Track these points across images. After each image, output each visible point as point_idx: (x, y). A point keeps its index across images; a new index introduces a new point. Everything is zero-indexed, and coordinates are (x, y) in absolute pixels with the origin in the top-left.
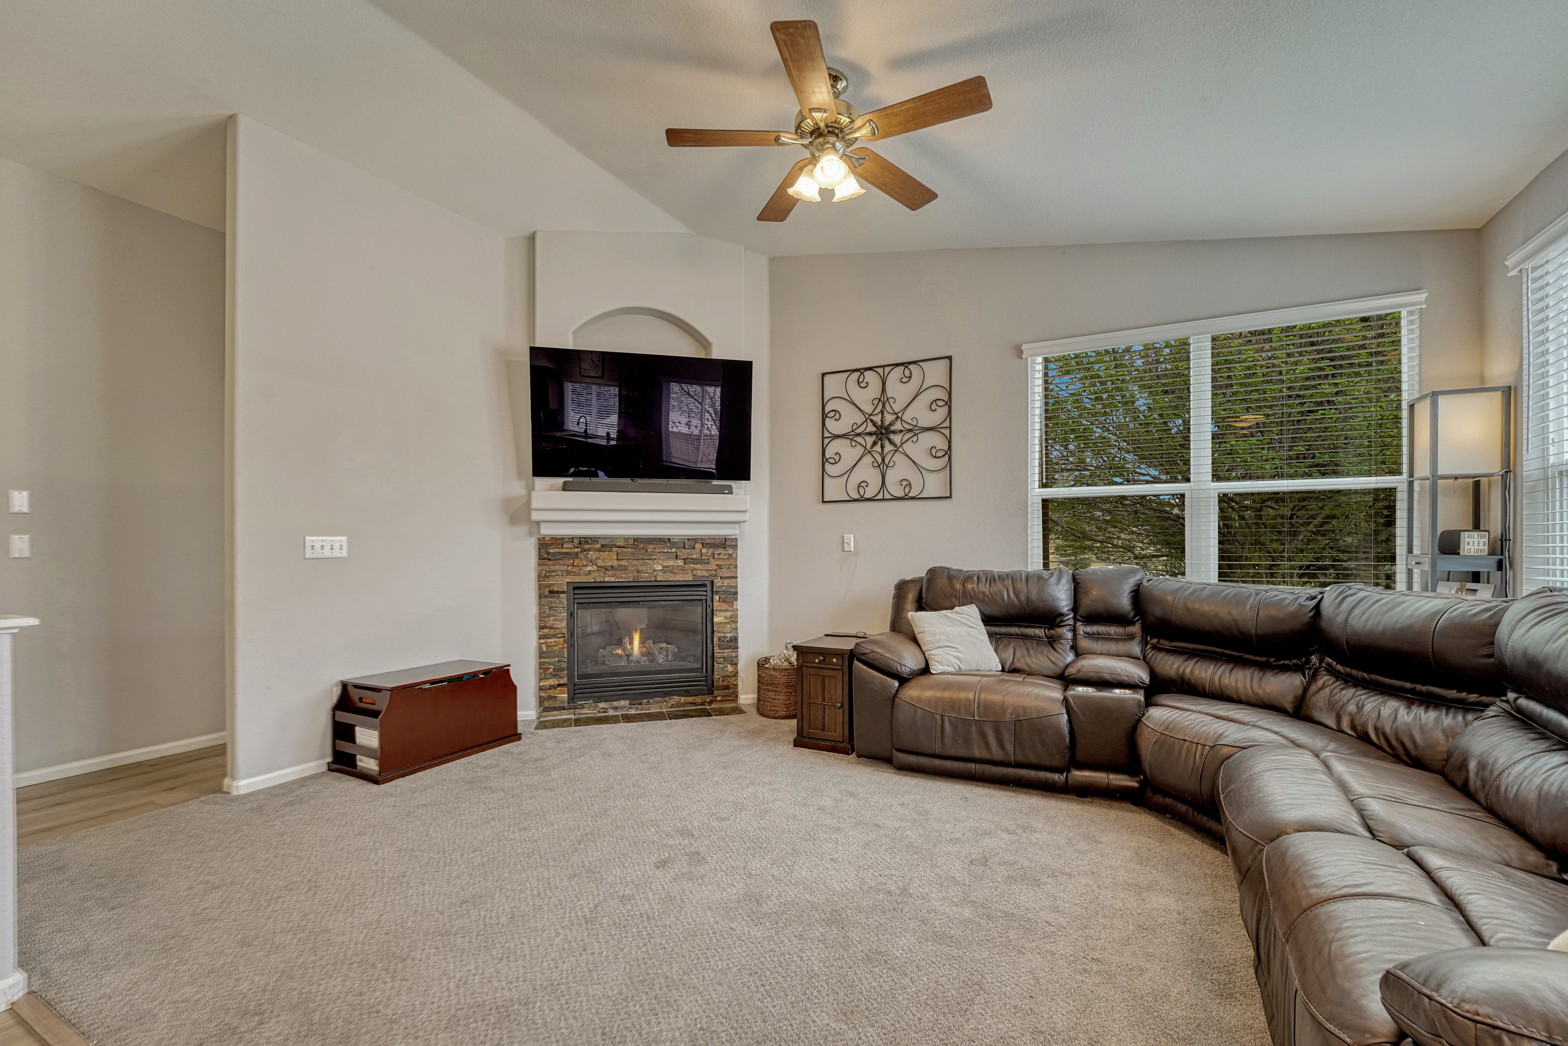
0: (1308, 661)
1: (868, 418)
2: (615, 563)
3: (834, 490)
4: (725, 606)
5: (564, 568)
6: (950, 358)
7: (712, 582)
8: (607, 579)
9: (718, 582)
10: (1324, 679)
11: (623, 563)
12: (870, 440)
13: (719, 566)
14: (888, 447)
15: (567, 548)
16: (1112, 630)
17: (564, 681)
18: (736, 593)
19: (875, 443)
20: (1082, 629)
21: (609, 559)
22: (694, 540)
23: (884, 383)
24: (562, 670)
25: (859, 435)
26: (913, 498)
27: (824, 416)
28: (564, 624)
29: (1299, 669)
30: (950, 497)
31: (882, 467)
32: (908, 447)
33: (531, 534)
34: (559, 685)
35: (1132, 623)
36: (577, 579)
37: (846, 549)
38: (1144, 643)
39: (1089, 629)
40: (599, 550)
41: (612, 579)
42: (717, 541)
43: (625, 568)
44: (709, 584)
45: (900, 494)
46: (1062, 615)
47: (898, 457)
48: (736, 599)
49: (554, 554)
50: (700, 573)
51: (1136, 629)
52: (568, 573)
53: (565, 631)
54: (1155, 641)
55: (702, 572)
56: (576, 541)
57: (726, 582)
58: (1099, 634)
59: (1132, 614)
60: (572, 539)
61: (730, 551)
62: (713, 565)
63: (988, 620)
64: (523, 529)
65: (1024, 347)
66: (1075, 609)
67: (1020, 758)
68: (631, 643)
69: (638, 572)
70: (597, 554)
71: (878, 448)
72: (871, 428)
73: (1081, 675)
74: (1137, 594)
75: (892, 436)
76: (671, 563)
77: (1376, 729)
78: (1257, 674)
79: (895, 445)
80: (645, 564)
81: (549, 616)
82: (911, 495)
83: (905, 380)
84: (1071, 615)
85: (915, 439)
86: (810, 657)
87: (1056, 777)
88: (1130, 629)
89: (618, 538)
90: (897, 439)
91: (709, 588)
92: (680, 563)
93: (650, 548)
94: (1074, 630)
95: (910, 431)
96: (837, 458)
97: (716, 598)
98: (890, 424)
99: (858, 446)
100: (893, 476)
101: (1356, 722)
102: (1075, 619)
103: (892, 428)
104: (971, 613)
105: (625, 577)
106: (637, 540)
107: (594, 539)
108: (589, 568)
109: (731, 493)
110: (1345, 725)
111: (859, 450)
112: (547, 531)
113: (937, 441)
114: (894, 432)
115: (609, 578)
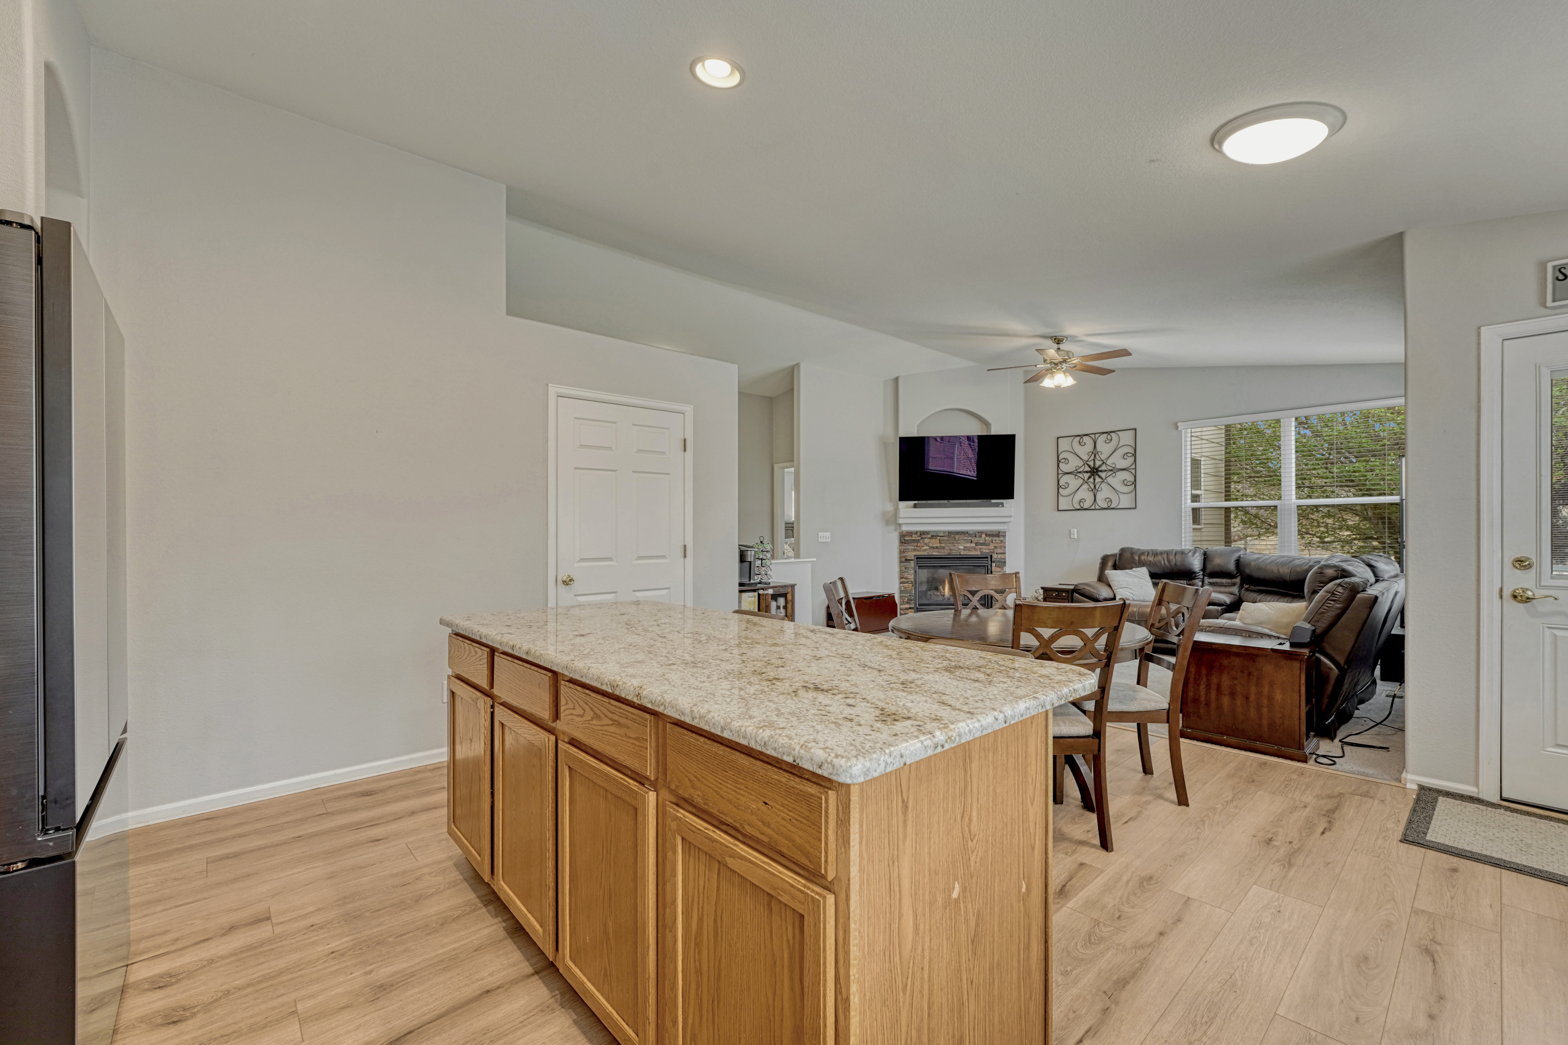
1: (1086, 463)
2: (938, 545)
3: (1064, 503)
4: (998, 569)
5: (913, 547)
6: (1135, 429)
7: (991, 556)
8: (934, 554)
9: (995, 556)
11: (943, 545)
12: (1087, 475)
13: (996, 547)
14: (1098, 480)
15: (914, 537)
16: (1224, 581)
17: (912, 606)
18: (1005, 562)
19: (1090, 477)
20: (1207, 580)
21: (935, 543)
22: (981, 532)
23: (1095, 443)
24: (911, 600)
25: (1080, 472)
26: (1113, 509)
27: (1059, 461)
28: (913, 576)
30: (1136, 508)
31: (1094, 490)
32: (1109, 480)
33: (896, 530)
34: (910, 608)
35: (1236, 577)
36: (919, 553)
37: (1072, 537)
38: (1241, 587)
39: (1211, 580)
40: (930, 538)
41: (937, 554)
42: (994, 533)
43: (944, 548)
44: (989, 557)
45: (1105, 506)
46: (1195, 573)
47: (1103, 486)
48: (1005, 566)
49: (907, 540)
50: (984, 551)
51: (1238, 580)
52: (915, 550)
53: (913, 580)
54: (1247, 586)
55: (985, 550)
56: (919, 534)
57: (1000, 556)
58: (1213, 582)
59: (1235, 572)
60: (916, 533)
61: (1002, 539)
62: (992, 547)
63: (1153, 576)
64: (892, 528)
65: (1179, 424)
66: (1204, 569)
68: (944, 589)
69: (951, 550)
70: (929, 540)
71: (1091, 480)
72: (1087, 469)
74: (1238, 562)
75: (1100, 474)
76: (968, 545)
79: (1102, 479)
80: (954, 546)
81: (905, 572)
82: (1112, 507)
83: (1108, 441)
84: (1202, 573)
85: (1114, 475)
86: (1051, 592)
88: (1234, 580)
89: (940, 532)
90: (1103, 475)
91: (989, 559)
92: (973, 545)
93: (957, 537)
94: (1203, 581)
95: (1111, 470)
96: (1066, 485)
97: (994, 565)
98: (1099, 467)
99: (1080, 479)
100: (1100, 496)
102: (1204, 575)
103: (1100, 469)
104: (1144, 572)
105: (944, 553)
106: (950, 533)
107: (927, 533)
108: (925, 548)
109: (1003, 506)
111: (1080, 481)
112: (905, 528)
113: (1127, 476)
114: (1101, 471)
115: (935, 553)
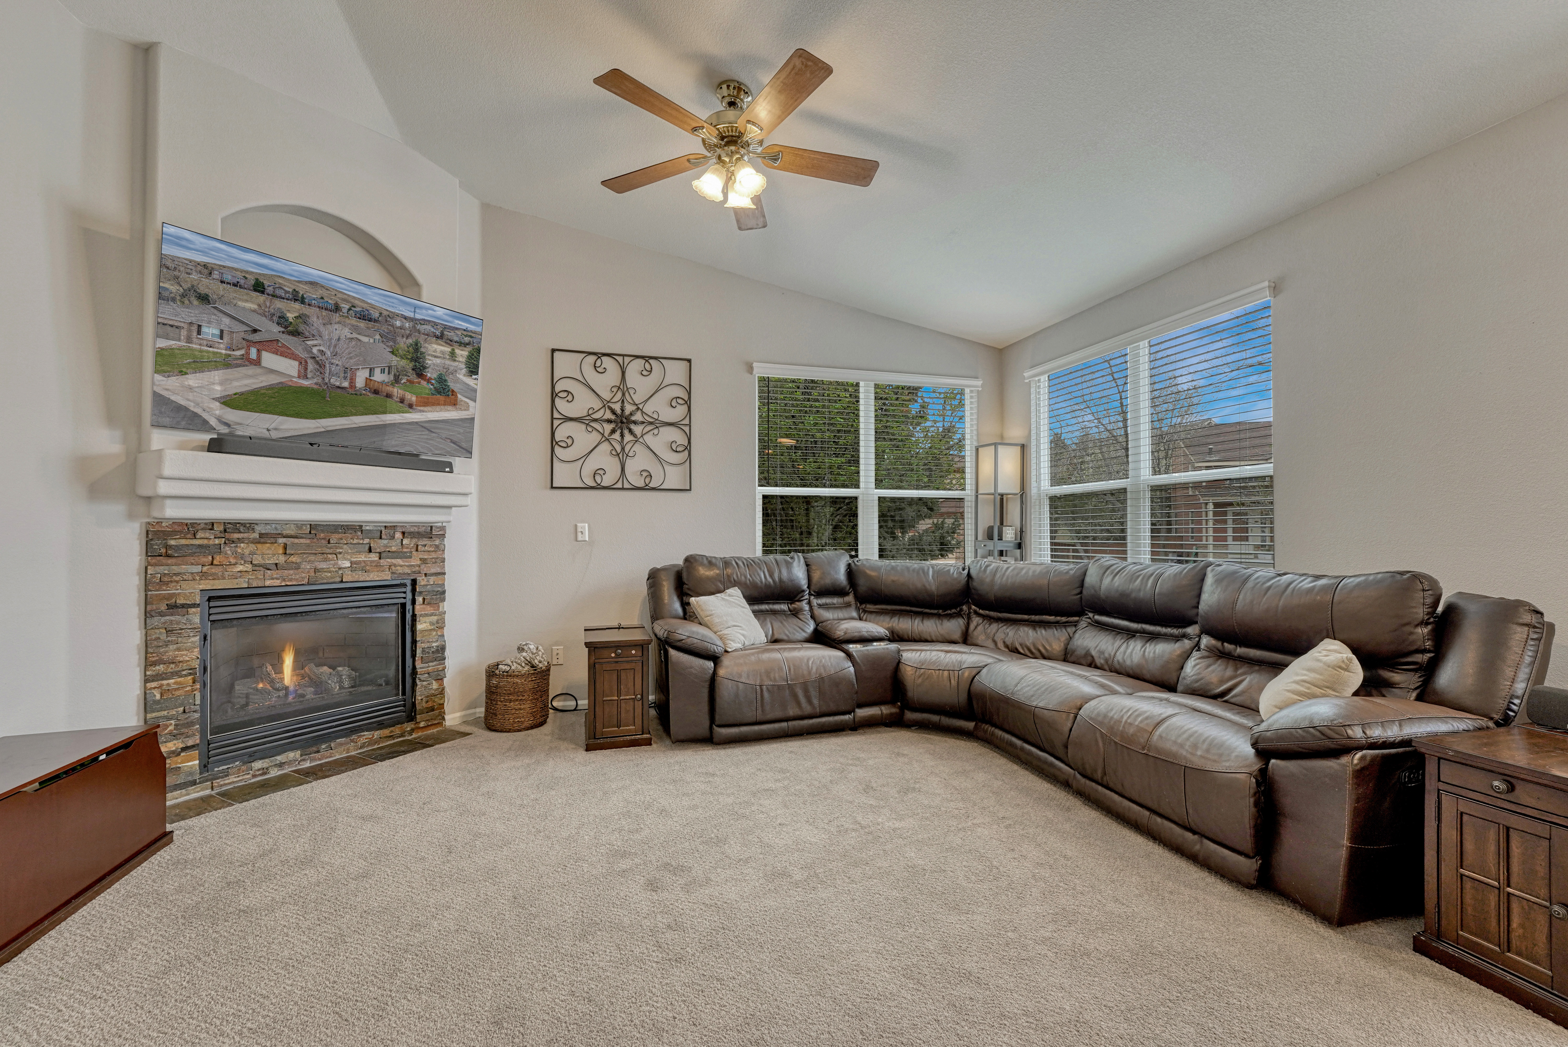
0: (961, 610)
1: (606, 405)
2: (282, 559)
3: (564, 475)
4: (429, 609)
5: (198, 569)
6: (689, 361)
7: (414, 581)
8: (268, 583)
9: (422, 581)
10: (976, 620)
11: (293, 559)
12: (608, 427)
13: (424, 561)
14: (628, 437)
15: (204, 538)
16: (835, 600)
17: (196, 740)
18: (444, 592)
19: (613, 431)
20: (815, 602)
21: (271, 554)
22: (391, 528)
23: (623, 373)
24: (192, 724)
25: (595, 420)
26: (654, 489)
27: (554, 395)
28: (196, 652)
29: (959, 615)
30: (690, 490)
31: (622, 456)
32: (648, 439)
33: (131, 516)
34: (185, 749)
35: (848, 594)
36: (219, 584)
37: (580, 538)
38: (858, 609)
39: (820, 601)
40: (255, 542)
41: (277, 583)
42: (422, 530)
43: (297, 567)
44: (409, 583)
45: (641, 484)
47: (637, 448)
48: (443, 600)
49: (177, 548)
50: (400, 570)
51: (850, 598)
52: (203, 575)
53: (196, 664)
54: (865, 605)
55: (403, 567)
56: (218, 528)
57: (432, 580)
58: (827, 605)
59: (848, 588)
60: (211, 525)
61: (437, 542)
62: (415, 561)
64: (118, 508)
65: (755, 365)
66: (809, 586)
67: (825, 709)
68: (280, 671)
69: (316, 570)
70: (252, 547)
71: (617, 436)
72: (609, 415)
73: (848, 636)
74: (851, 573)
75: (632, 426)
76: (362, 558)
77: (1021, 645)
78: (938, 622)
79: (635, 436)
80: (326, 560)
81: (167, 644)
82: (651, 485)
83: (645, 373)
84: (808, 591)
85: (656, 431)
86: (605, 653)
87: (846, 717)
88: (848, 599)
89: (287, 522)
90: (637, 429)
91: (409, 588)
92: (374, 557)
93: (334, 538)
94: (809, 603)
95: (651, 423)
96: (569, 441)
97: (419, 600)
98: (631, 414)
99: (595, 433)
100: (632, 466)
101: (1009, 643)
102: (810, 594)
103: (633, 418)
104: (737, 594)
105: (296, 579)
106: (314, 528)
107: (248, 526)
108: (240, 568)
109: (451, 472)
110: (1001, 645)
111: (596, 437)
112: (173, 511)
113: (676, 436)
114: (635, 422)
115: (272, 581)
